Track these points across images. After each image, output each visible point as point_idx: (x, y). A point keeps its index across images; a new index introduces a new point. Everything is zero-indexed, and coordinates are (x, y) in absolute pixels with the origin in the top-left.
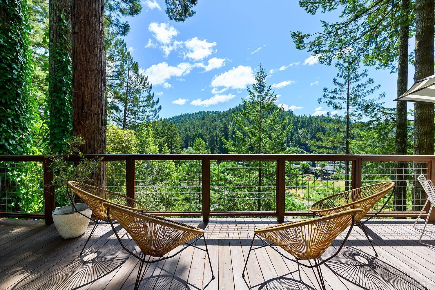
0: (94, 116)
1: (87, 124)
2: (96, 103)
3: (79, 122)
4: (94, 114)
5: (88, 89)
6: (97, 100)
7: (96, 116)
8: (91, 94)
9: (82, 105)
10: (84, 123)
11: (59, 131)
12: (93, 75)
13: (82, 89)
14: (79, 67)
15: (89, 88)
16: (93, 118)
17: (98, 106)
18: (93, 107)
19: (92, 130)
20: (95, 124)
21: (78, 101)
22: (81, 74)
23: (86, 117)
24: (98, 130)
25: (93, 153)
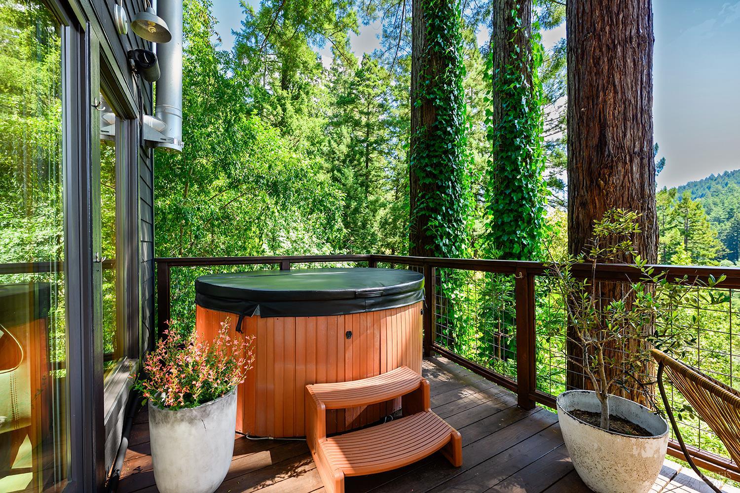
0: (631, 161)
1: (613, 183)
2: (638, 124)
3: (592, 182)
4: (631, 156)
5: (616, 92)
6: (639, 115)
7: (637, 160)
8: (624, 103)
9: (600, 139)
10: (606, 183)
11: (510, 219)
12: (630, 53)
13: (598, 97)
14: (591, 47)
15: (619, 88)
16: (628, 166)
17: (640, 134)
18: (628, 135)
19: (625, 199)
20: (635, 181)
21: (588, 132)
22: (597, 63)
23: (612, 168)
24: (643, 197)
25: (629, 260)
